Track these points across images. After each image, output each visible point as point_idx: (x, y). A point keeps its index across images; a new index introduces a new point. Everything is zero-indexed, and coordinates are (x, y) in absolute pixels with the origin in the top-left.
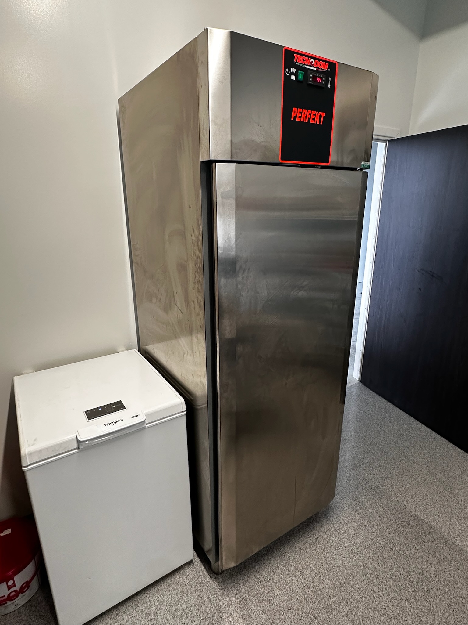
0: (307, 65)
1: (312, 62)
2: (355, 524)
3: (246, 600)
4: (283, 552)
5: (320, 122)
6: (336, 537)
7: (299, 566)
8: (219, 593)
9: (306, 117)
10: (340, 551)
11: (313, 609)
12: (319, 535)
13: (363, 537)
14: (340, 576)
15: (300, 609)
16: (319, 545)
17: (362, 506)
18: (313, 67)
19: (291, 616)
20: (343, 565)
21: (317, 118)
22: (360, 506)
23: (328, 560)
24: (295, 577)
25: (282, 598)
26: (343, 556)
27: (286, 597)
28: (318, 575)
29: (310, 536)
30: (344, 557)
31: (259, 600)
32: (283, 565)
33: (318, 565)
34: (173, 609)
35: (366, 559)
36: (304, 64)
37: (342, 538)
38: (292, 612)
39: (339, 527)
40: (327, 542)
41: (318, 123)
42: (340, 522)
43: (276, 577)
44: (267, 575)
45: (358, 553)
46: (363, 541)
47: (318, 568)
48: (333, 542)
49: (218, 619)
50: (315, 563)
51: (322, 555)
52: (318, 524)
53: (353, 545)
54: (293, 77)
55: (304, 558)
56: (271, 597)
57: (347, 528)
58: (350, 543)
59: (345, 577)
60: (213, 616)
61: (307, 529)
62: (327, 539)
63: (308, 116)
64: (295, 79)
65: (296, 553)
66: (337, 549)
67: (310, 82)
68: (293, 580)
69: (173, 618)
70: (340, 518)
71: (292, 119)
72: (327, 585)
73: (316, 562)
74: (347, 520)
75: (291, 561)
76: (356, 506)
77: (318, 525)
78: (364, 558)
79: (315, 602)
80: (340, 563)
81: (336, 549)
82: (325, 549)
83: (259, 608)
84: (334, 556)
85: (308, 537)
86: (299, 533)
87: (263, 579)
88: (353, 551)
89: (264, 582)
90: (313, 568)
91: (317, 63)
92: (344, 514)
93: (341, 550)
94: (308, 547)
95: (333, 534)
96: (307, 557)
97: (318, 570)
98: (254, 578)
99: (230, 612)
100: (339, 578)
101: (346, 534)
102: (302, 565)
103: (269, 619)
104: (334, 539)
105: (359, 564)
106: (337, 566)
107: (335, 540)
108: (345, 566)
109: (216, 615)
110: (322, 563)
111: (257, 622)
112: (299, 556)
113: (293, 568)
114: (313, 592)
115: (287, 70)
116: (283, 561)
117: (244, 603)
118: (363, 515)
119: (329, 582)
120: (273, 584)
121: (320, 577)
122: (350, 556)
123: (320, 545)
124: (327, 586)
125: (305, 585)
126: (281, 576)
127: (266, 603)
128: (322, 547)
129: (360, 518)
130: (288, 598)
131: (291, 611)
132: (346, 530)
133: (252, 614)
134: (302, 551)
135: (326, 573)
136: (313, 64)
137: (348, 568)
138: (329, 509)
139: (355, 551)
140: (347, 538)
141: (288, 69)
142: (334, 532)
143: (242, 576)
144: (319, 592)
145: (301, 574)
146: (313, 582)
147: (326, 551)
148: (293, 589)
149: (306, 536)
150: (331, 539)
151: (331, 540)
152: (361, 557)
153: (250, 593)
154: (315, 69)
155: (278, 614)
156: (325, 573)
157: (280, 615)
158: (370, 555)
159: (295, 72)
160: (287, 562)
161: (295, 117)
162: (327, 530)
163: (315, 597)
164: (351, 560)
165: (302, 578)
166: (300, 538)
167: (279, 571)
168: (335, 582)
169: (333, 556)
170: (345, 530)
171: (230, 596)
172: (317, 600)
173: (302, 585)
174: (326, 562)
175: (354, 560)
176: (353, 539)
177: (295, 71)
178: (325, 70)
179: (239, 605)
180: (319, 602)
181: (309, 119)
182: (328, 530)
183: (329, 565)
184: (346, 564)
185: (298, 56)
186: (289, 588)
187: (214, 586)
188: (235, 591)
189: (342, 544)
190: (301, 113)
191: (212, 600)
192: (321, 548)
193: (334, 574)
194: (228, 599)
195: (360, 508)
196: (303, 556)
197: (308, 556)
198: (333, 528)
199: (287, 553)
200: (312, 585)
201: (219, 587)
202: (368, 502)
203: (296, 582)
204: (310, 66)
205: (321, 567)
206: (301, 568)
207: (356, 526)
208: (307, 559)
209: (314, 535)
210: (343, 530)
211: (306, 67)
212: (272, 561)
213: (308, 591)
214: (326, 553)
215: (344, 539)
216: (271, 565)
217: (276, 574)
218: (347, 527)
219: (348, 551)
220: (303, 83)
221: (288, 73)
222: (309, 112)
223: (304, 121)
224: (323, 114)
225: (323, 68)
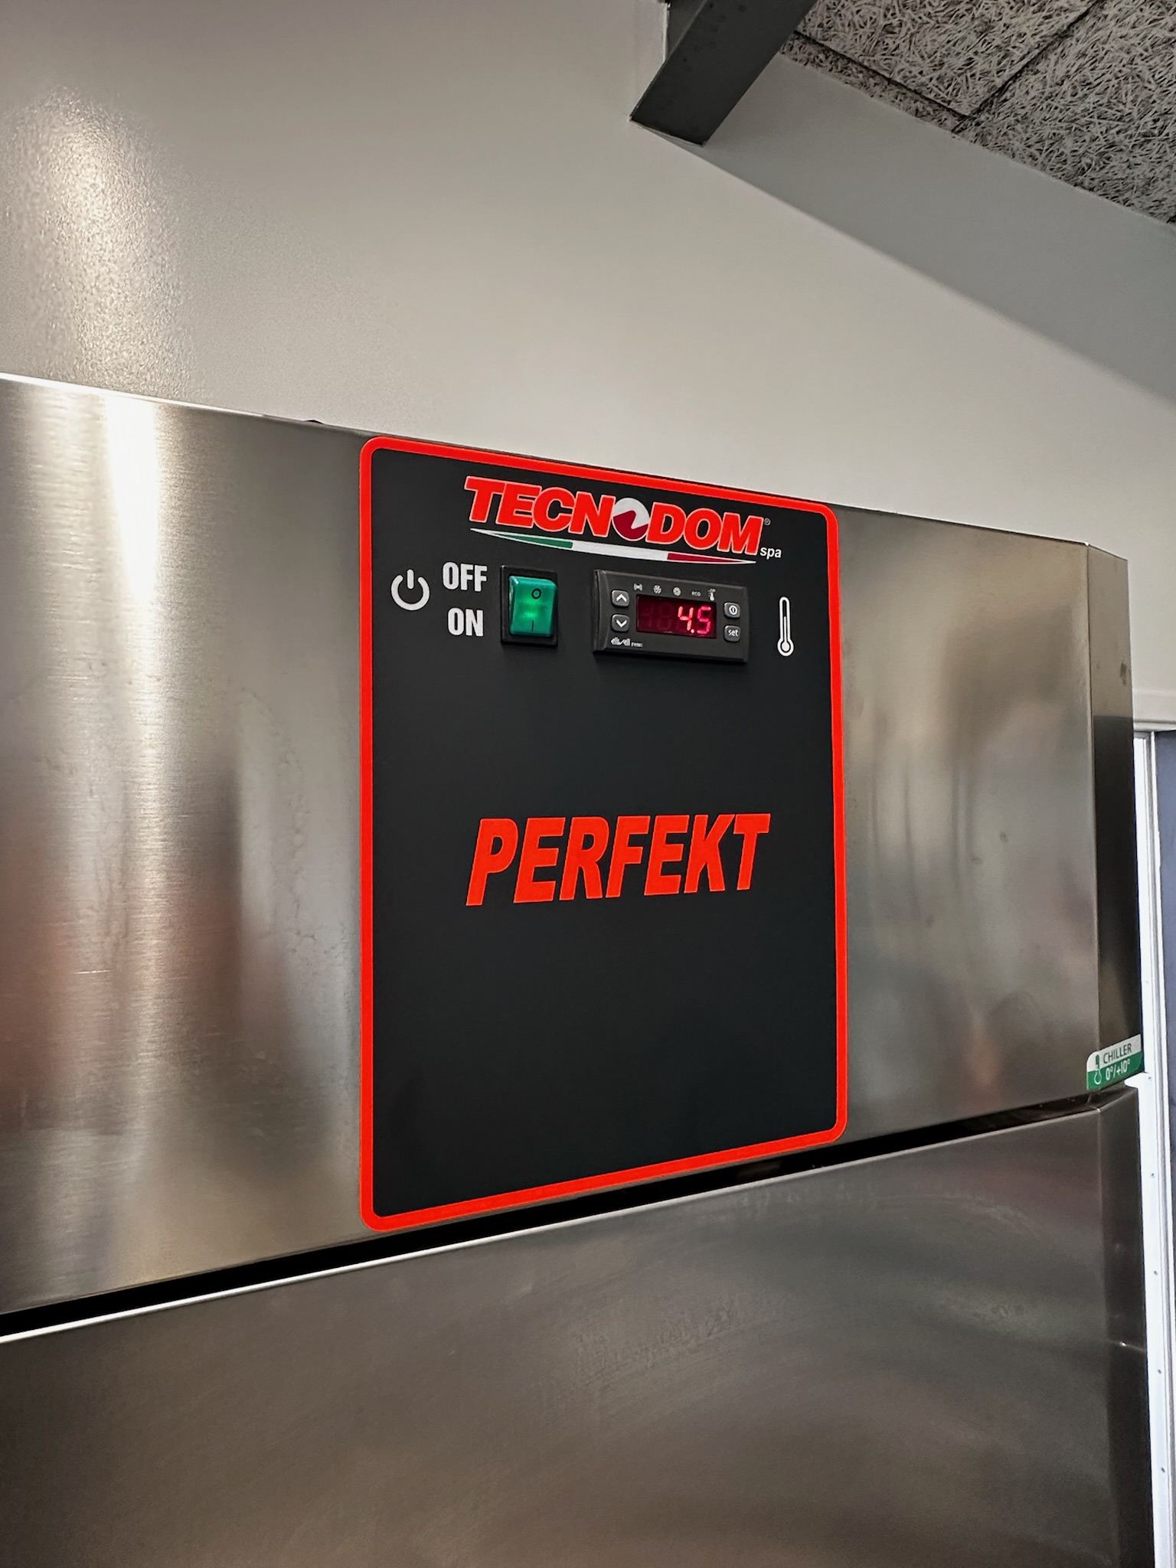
0: (588, 537)
1: (631, 515)
5: (731, 876)
9: (604, 865)
18: (642, 544)
21: (706, 855)
36: (564, 534)
41: (717, 885)
54: (467, 623)
63: (626, 856)
64: (479, 633)
67: (615, 641)
71: (475, 898)
91: (668, 520)
115: (399, 579)
136: (634, 526)
141: (410, 574)
154: (662, 556)
159: (478, 588)
161: (502, 884)
177: (479, 579)
178: (743, 556)
181: (635, 875)
185: (500, 487)
190: (561, 843)
204: (613, 540)
211: (578, 546)
220: (554, 647)
221: (413, 595)
222: (631, 825)
223: (593, 893)
224: (753, 825)
225: (724, 544)
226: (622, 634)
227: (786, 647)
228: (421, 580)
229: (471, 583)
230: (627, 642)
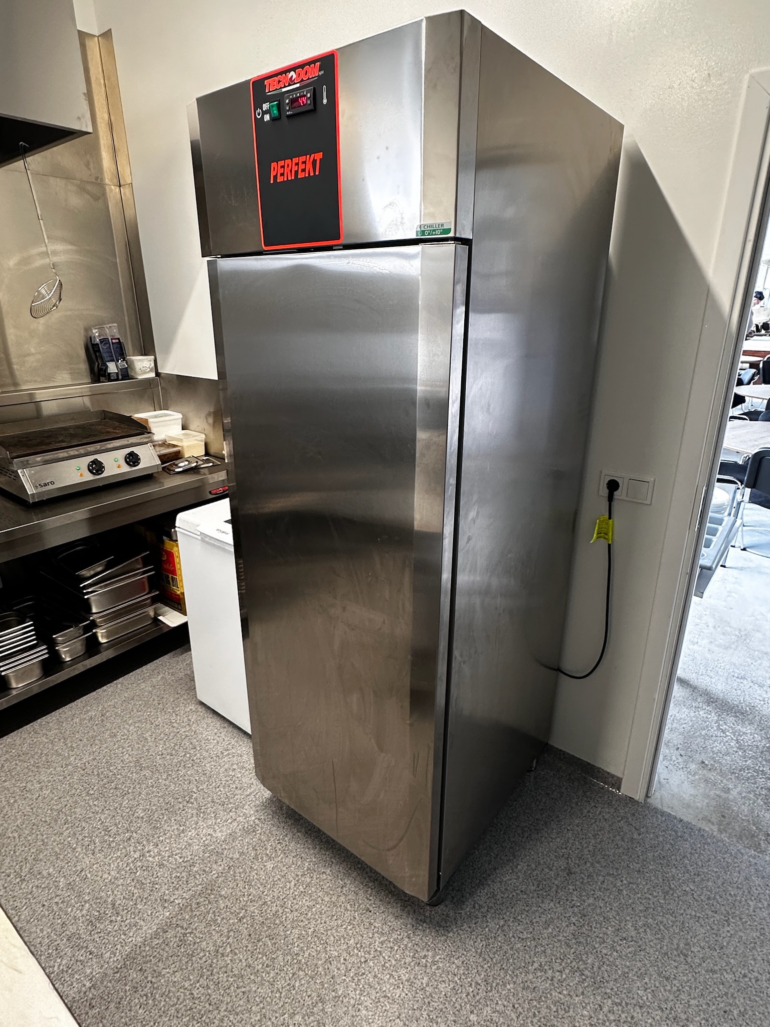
0: (285, 87)
1: (292, 76)
2: (424, 982)
3: (254, 831)
4: (331, 863)
5: (315, 173)
6: (382, 943)
7: (313, 889)
8: (257, 802)
9: (291, 171)
10: (356, 951)
11: (253, 914)
12: (377, 914)
13: (399, 996)
14: (309, 954)
15: (250, 898)
16: (356, 915)
17: (478, 998)
18: (295, 84)
19: (239, 887)
20: (330, 958)
21: (309, 166)
22: (478, 994)
23: (334, 931)
24: (295, 885)
25: (262, 872)
26: (347, 958)
27: (263, 877)
28: (304, 917)
29: (371, 898)
30: (345, 960)
31: (255, 846)
32: (309, 866)
33: (320, 916)
34: (235, 767)
35: (352, 1002)
36: (281, 88)
37: (384, 955)
38: (245, 888)
39: (406, 948)
40: (368, 928)
41: (312, 174)
42: (419, 950)
43: (289, 860)
44: (290, 848)
45: (361, 986)
46: (389, 998)
47: (317, 917)
48: (370, 938)
49: (228, 809)
50: (323, 911)
51: (339, 922)
52: (399, 909)
53: (375, 976)
54: (267, 118)
55: (328, 894)
56: (262, 858)
57: (409, 964)
58: (376, 970)
59: (308, 961)
60: (231, 803)
61: (383, 893)
62: (373, 928)
63: (295, 169)
65: (333, 882)
66: (358, 946)
67: (287, 113)
68: (290, 883)
69: (226, 770)
70: (428, 951)
71: (272, 182)
72: (291, 932)
73: (325, 913)
74: (429, 965)
75: (318, 876)
76: (473, 983)
77: (396, 910)
78: (353, 998)
79: (262, 917)
80: (332, 952)
81: (357, 944)
82: (351, 926)
83: (246, 847)
84: (343, 942)
85: (368, 896)
86: (371, 881)
87: (284, 845)
88: (361, 975)
89: (280, 847)
90: (314, 909)
91: (299, 74)
92: (440, 958)
93: (358, 954)
94: (350, 897)
95: (386, 938)
96: (331, 898)
97: (313, 916)
98: (284, 834)
99: (238, 819)
100: (306, 952)
101: (394, 962)
102: (315, 892)
103: (234, 862)
104: (377, 939)
105: (338, 987)
106: (326, 947)
107: (375, 942)
108: (330, 961)
109: (232, 805)
110: (325, 923)
111: (229, 849)
112: (329, 887)
113: (309, 880)
114: (276, 912)
115: (257, 111)
116: (316, 866)
117: (250, 831)
118: (454, 1000)
119: (296, 936)
120: (280, 858)
121: (302, 921)
122: (350, 970)
123: (357, 917)
124: (289, 932)
125: (285, 900)
126: (293, 866)
127: (252, 854)
128: (356, 920)
129: (444, 993)
130: (263, 880)
131: (246, 886)
132: (402, 963)
133: (237, 842)
134: (340, 889)
135: (310, 930)
136: (293, 79)
137: (326, 967)
138: (440, 926)
139: (363, 980)
140: (387, 965)
142: (392, 940)
143: (284, 820)
144: (277, 922)
145: (302, 892)
146: (292, 911)
147: (349, 927)
148: (277, 885)
149: (369, 892)
150: (376, 935)
151: (373, 934)
152: (353, 992)
153: (262, 834)
154: (298, 85)
155: (241, 870)
156: (310, 928)
157: (240, 873)
158: (364, 1012)
160: (315, 871)
161: (275, 177)
162: (390, 926)
163: (269, 917)
164: (343, 972)
165: (295, 896)
166: (362, 883)
167: (299, 863)
168: (298, 945)
169: (342, 939)
170: (404, 960)
171: (256, 814)
172: (266, 920)
173: (284, 896)
174: (329, 928)
175: (344, 978)
176: (388, 976)
179: (246, 826)
180: (263, 922)
182: (393, 929)
183: (325, 933)
184: (332, 962)
185: (270, 81)
186: (277, 879)
187: (265, 794)
188: (262, 817)
189: (371, 956)
190: (284, 167)
191: (248, 797)
192: (352, 918)
193: (311, 943)
194: (252, 812)
195: (471, 994)
196: (331, 892)
197: (333, 899)
198: (399, 937)
199: (329, 868)
200: (286, 910)
201: (264, 800)
202: (496, 1014)
203: (288, 887)
205: (319, 922)
206: (310, 892)
207: (420, 984)
208: (327, 899)
209: (374, 906)
210: (400, 956)
212: (312, 851)
213: (276, 906)
214: (345, 928)
215: (381, 959)
216: (307, 850)
217: (294, 859)
218: (412, 964)
219: (359, 967)
220: (280, 118)
221: (260, 114)
222: (295, 160)
223: (289, 179)
224: (319, 156)
226: (288, 111)
227: (325, 101)
228: (260, 110)
230: (289, 113)
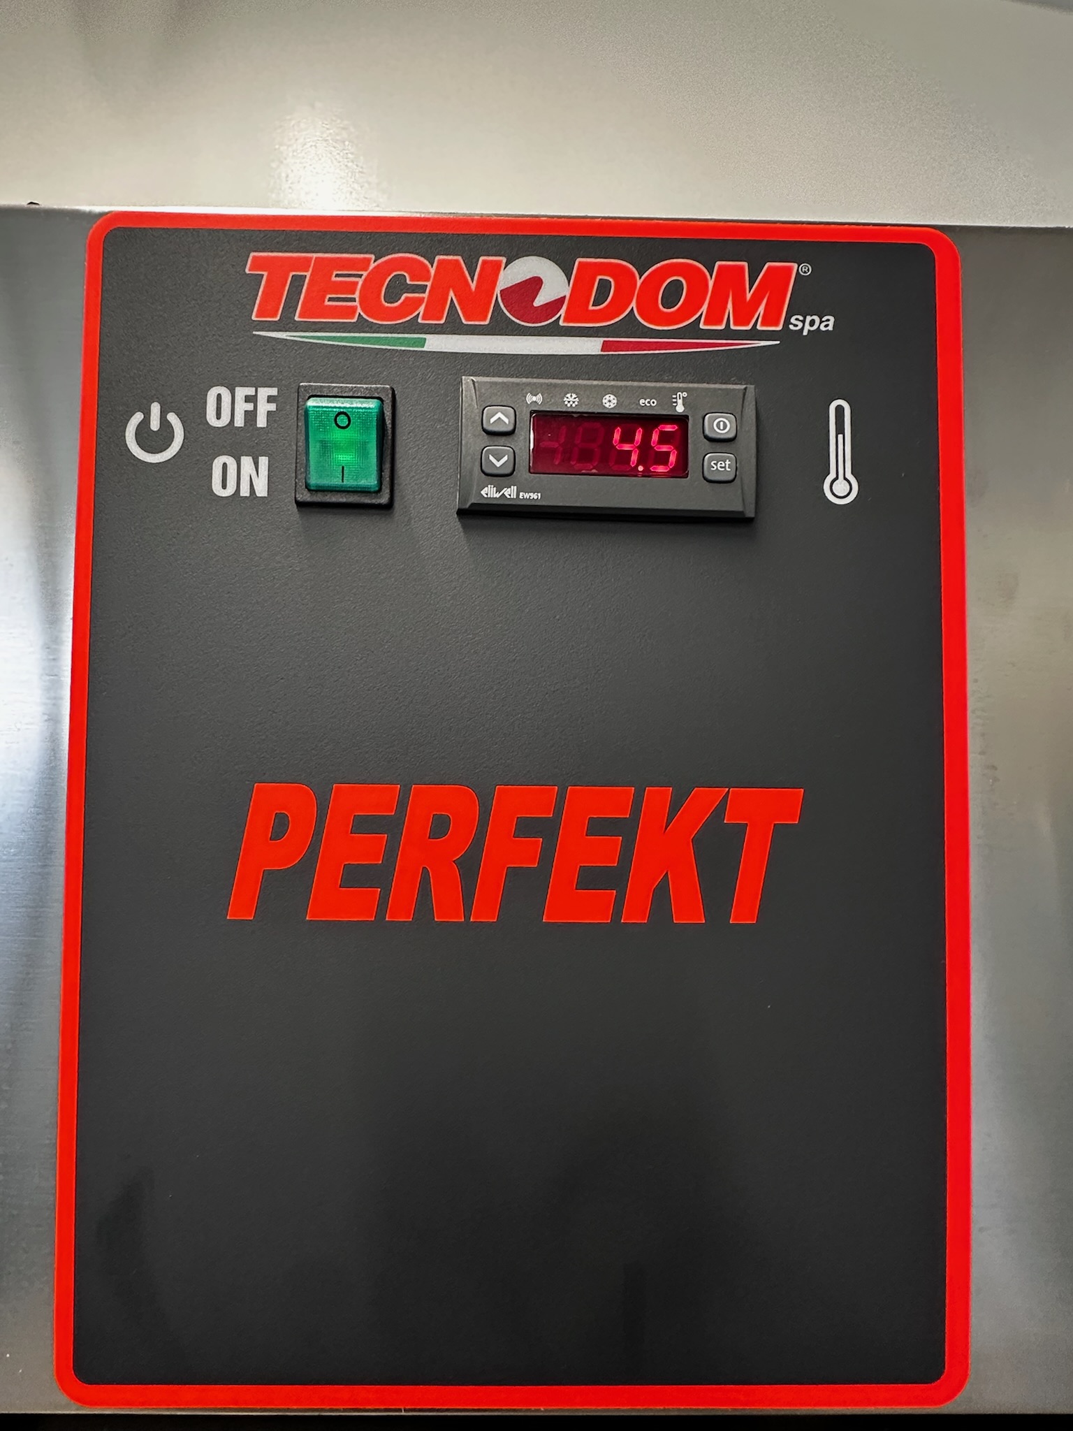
0: (454, 327)
1: (534, 284)
5: (718, 898)
9: (468, 868)
18: (555, 331)
21: (667, 857)
36: (413, 327)
41: (688, 913)
54: (242, 477)
63: (510, 853)
64: (262, 490)
67: (490, 492)
71: (241, 908)
91: (604, 286)
115: (138, 417)
136: (540, 301)
141: (155, 409)
154: (591, 346)
159: (262, 422)
177: (264, 408)
178: (754, 334)
185: (305, 264)
190: (390, 826)
204: (500, 327)
211: (436, 343)
220: (389, 507)
221: (160, 440)
222: (521, 800)
223: (447, 913)
224: (766, 809)
225: (714, 317)
226: (500, 478)
227: (841, 488)
228: (172, 418)
229: (251, 416)
230: (510, 492)
